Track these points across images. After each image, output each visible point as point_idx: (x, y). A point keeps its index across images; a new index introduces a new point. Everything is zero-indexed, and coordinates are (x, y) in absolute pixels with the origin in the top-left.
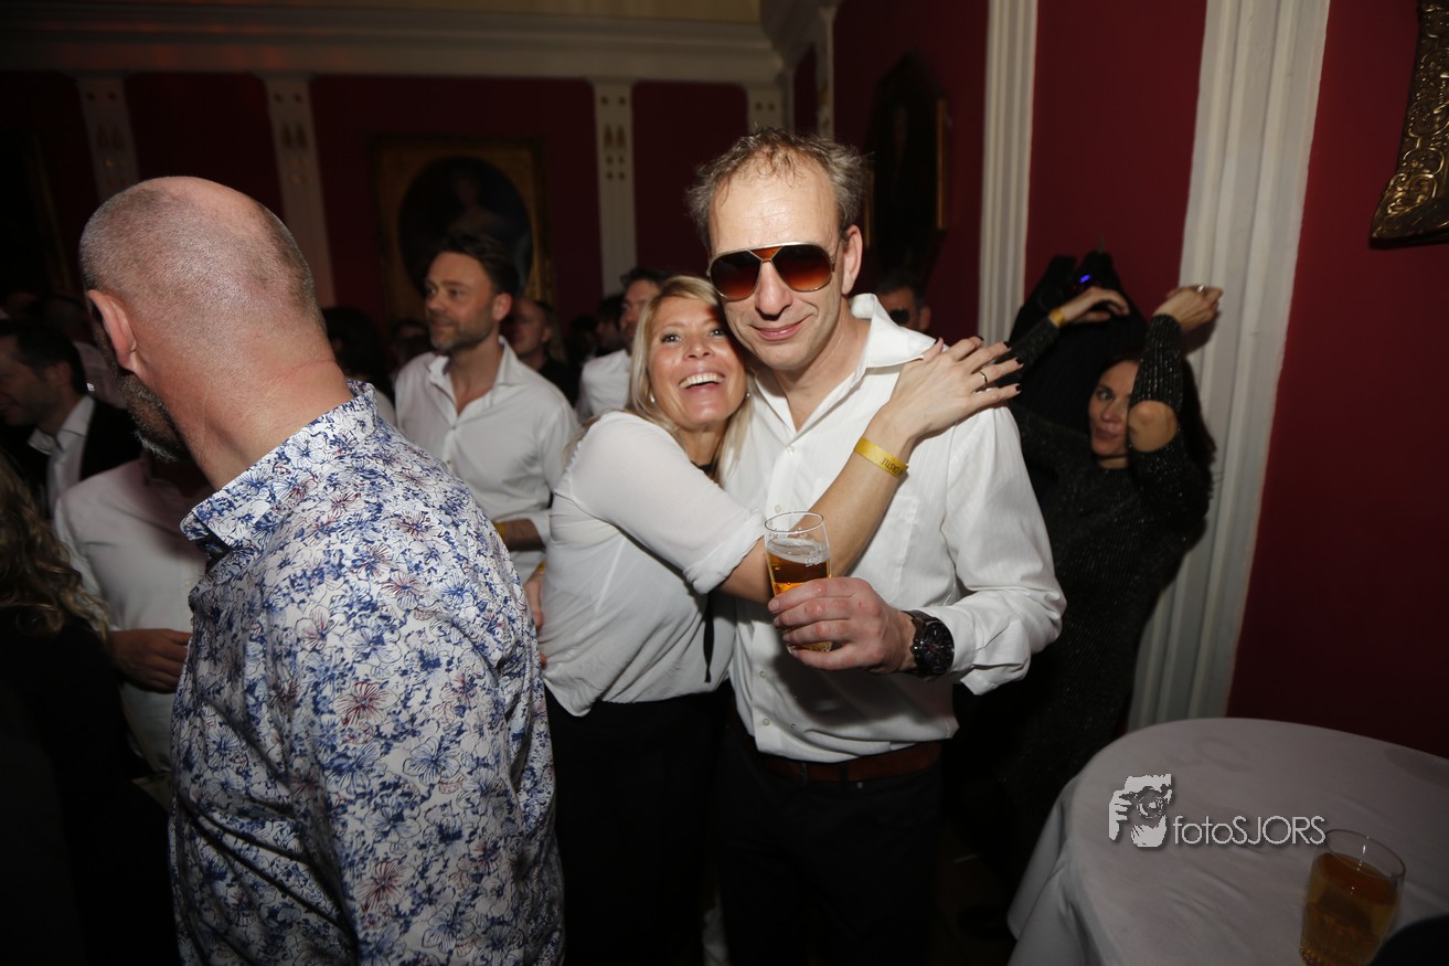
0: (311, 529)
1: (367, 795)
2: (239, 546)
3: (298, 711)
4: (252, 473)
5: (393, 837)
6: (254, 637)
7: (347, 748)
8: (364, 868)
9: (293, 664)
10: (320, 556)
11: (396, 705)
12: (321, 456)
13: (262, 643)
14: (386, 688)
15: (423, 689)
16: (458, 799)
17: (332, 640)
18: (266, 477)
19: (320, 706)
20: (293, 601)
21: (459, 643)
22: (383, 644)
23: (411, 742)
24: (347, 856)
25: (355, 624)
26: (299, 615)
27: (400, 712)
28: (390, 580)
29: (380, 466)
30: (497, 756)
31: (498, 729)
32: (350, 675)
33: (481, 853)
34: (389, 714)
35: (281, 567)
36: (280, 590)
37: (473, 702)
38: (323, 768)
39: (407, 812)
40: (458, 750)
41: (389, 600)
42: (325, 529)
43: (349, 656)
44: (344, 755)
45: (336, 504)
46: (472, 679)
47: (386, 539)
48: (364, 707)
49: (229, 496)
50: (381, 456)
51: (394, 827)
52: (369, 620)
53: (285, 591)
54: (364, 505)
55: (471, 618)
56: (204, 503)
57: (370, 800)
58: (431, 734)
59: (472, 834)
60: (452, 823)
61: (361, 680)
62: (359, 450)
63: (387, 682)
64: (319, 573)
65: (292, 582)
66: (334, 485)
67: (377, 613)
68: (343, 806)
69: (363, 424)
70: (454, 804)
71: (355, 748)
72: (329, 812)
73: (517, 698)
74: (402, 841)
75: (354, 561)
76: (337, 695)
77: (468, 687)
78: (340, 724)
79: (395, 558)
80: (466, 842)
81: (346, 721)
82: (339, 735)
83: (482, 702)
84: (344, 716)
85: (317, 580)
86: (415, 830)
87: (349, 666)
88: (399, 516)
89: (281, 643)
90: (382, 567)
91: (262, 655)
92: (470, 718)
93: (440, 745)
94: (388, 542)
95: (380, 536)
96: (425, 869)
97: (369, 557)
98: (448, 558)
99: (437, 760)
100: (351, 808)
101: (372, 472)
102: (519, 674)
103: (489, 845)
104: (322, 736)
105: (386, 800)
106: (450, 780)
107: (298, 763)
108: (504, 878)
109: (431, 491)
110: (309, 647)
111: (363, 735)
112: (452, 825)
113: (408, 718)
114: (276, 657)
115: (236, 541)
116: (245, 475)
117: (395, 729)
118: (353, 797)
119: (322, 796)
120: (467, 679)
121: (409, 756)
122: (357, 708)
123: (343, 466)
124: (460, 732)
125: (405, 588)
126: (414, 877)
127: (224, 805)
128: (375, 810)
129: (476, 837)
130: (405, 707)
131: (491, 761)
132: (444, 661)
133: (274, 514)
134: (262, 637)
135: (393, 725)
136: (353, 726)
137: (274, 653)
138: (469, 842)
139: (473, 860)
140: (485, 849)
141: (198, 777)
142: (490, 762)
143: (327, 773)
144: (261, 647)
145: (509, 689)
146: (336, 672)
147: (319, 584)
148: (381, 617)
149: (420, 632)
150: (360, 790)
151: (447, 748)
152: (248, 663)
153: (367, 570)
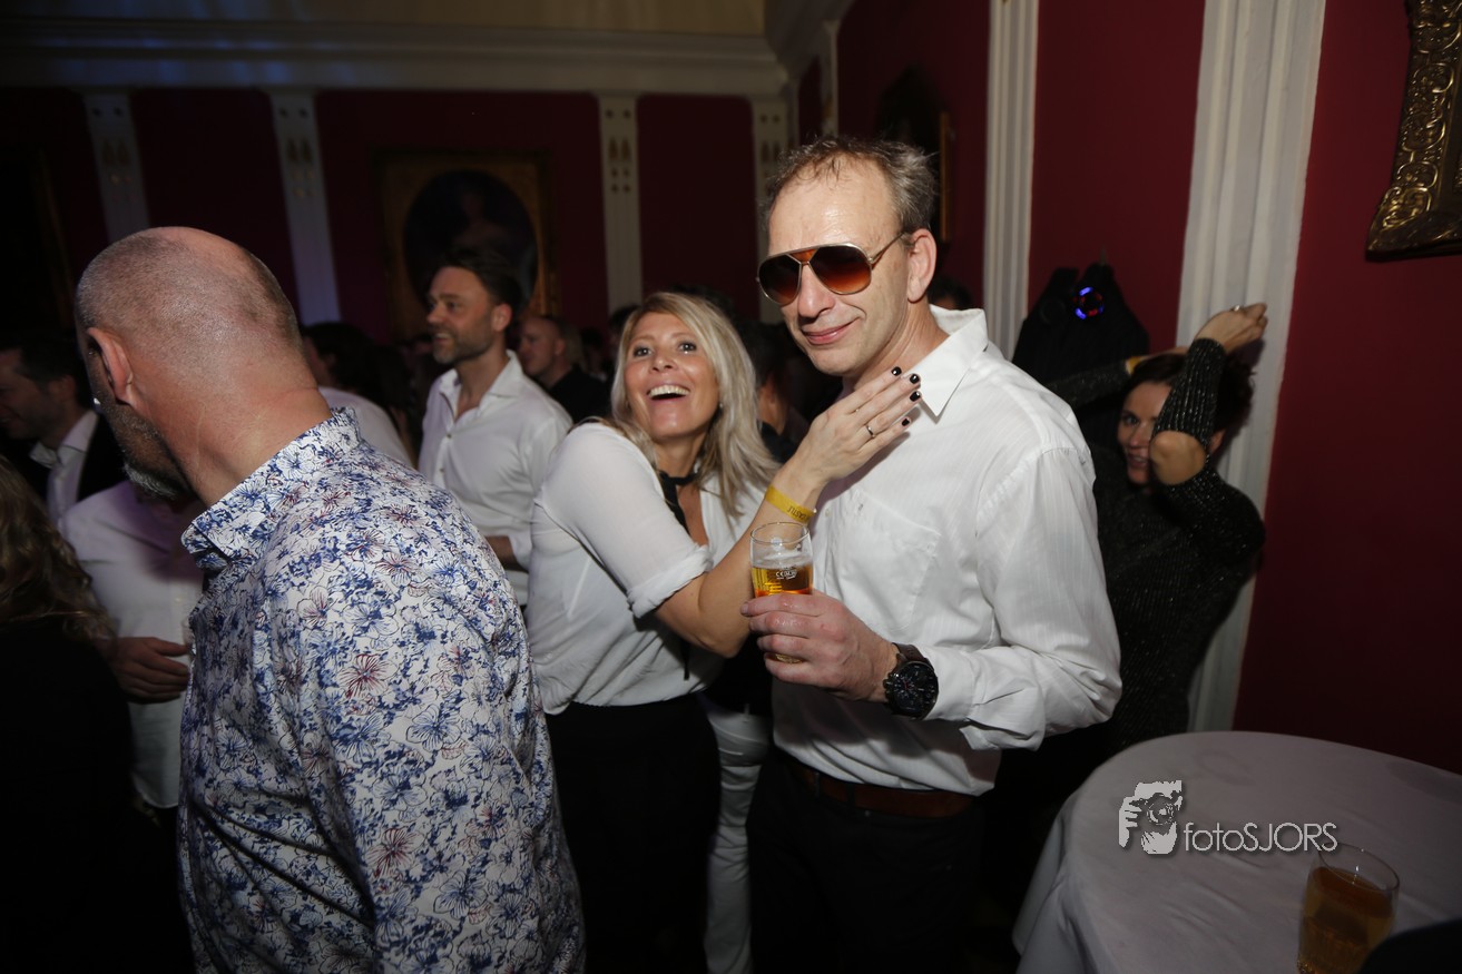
0: (306, 523)
1: (373, 764)
2: (237, 555)
3: (305, 686)
4: (247, 486)
5: (401, 805)
6: (259, 626)
7: (351, 719)
8: (374, 834)
9: (297, 644)
10: (316, 543)
11: (396, 674)
12: (311, 466)
13: (266, 632)
14: (386, 659)
15: (421, 659)
16: (462, 765)
17: (332, 616)
18: (260, 489)
19: (324, 680)
20: (293, 585)
21: (452, 618)
22: (381, 618)
23: (412, 710)
24: (358, 822)
25: (353, 601)
26: (299, 596)
27: (401, 681)
28: (383, 560)
29: (366, 471)
30: (498, 725)
31: (496, 702)
32: (351, 648)
33: (488, 818)
34: (390, 684)
35: (280, 557)
36: (280, 577)
37: (469, 673)
38: (332, 738)
39: (413, 780)
40: (458, 717)
41: (384, 578)
42: (319, 522)
43: (349, 630)
44: (349, 726)
45: (327, 502)
46: (467, 653)
47: (377, 526)
48: (366, 678)
49: (226, 508)
50: (366, 464)
51: (402, 795)
52: (366, 596)
53: (285, 577)
54: (354, 501)
55: (463, 595)
56: (203, 515)
57: (376, 769)
58: (431, 702)
59: (477, 798)
60: (457, 789)
61: (361, 652)
62: (346, 459)
63: (386, 653)
64: (316, 558)
65: (291, 568)
66: (325, 488)
67: (373, 590)
68: (350, 775)
69: (347, 437)
70: (457, 768)
71: (359, 719)
72: (340, 781)
73: (514, 677)
74: (410, 809)
75: (348, 545)
76: (339, 668)
77: (463, 658)
78: (344, 696)
79: (387, 542)
80: (473, 806)
81: (349, 694)
82: (343, 706)
83: (478, 675)
84: (347, 689)
85: (314, 564)
86: (421, 797)
87: (349, 640)
88: (389, 508)
89: (285, 626)
90: (374, 549)
91: (267, 644)
92: (467, 688)
93: (440, 712)
94: (380, 528)
95: (372, 524)
96: (434, 837)
97: (363, 541)
98: (437, 542)
99: (438, 726)
100: (358, 777)
101: (359, 475)
102: (513, 654)
103: (495, 811)
104: (328, 708)
105: (392, 768)
106: (453, 746)
107: (308, 738)
108: (511, 846)
109: (416, 490)
110: (310, 626)
111: (366, 706)
112: (457, 790)
113: (409, 687)
114: (282, 640)
115: (235, 552)
116: (241, 487)
117: (397, 699)
118: (360, 766)
119: (333, 766)
120: (462, 652)
121: (411, 724)
122: (360, 680)
123: (332, 473)
124: (459, 700)
125: (397, 566)
126: (423, 844)
127: (241, 805)
128: (382, 779)
129: (481, 801)
130: (405, 676)
131: (492, 728)
132: (438, 634)
133: (270, 522)
134: (266, 626)
135: (394, 694)
136: (356, 698)
137: (280, 637)
138: (475, 806)
139: (480, 825)
140: (490, 815)
141: (211, 781)
142: (490, 729)
143: (334, 743)
144: (266, 636)
145: (506, 668)
146: (338, 647)
147: (317, 567)
148: (377, 593)
149: (414, 607)
150: (366, 759)
151: (447, 715)
152: (256, 652)
153: (360, 552)
